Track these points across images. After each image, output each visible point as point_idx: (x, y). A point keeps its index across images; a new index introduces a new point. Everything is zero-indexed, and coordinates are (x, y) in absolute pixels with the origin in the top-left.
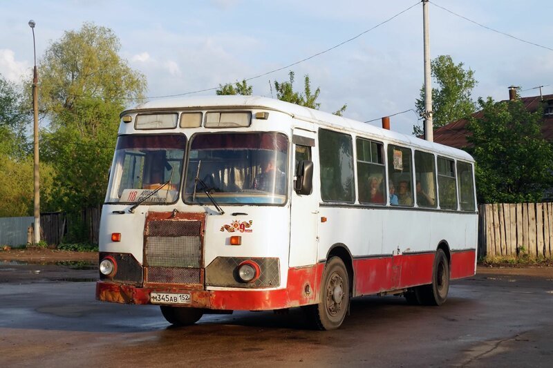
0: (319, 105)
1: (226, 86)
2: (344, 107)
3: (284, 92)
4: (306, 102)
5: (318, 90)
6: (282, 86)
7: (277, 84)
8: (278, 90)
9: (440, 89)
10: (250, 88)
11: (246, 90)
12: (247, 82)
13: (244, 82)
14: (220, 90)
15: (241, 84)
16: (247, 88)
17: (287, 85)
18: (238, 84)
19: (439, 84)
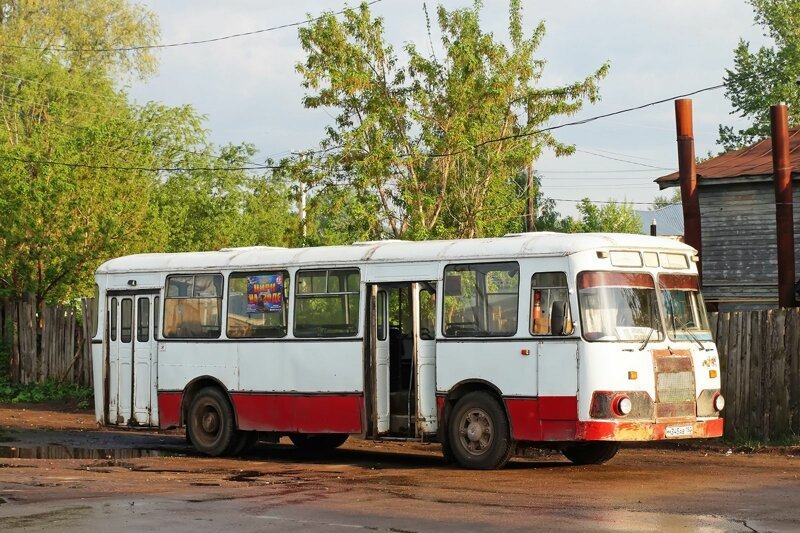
0: (541, 63)
1: (320, 20)
2: (603, 68)
3: (459, 31)
4: (511, 55)
5: (541, 28)
6: (456, 19)
7: (442, 13)
8: (445, 26)
9: (777, 50)
10: (377, 23)
11: (369, 28)
12: (370, 8)
13: (363, 7)
14: (307, 26)
15: (358, 12)
16: (372, 21)
17: (467, 16)
18: (349, 13)
19: (774, 39)
